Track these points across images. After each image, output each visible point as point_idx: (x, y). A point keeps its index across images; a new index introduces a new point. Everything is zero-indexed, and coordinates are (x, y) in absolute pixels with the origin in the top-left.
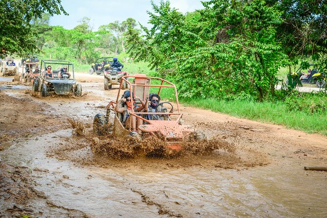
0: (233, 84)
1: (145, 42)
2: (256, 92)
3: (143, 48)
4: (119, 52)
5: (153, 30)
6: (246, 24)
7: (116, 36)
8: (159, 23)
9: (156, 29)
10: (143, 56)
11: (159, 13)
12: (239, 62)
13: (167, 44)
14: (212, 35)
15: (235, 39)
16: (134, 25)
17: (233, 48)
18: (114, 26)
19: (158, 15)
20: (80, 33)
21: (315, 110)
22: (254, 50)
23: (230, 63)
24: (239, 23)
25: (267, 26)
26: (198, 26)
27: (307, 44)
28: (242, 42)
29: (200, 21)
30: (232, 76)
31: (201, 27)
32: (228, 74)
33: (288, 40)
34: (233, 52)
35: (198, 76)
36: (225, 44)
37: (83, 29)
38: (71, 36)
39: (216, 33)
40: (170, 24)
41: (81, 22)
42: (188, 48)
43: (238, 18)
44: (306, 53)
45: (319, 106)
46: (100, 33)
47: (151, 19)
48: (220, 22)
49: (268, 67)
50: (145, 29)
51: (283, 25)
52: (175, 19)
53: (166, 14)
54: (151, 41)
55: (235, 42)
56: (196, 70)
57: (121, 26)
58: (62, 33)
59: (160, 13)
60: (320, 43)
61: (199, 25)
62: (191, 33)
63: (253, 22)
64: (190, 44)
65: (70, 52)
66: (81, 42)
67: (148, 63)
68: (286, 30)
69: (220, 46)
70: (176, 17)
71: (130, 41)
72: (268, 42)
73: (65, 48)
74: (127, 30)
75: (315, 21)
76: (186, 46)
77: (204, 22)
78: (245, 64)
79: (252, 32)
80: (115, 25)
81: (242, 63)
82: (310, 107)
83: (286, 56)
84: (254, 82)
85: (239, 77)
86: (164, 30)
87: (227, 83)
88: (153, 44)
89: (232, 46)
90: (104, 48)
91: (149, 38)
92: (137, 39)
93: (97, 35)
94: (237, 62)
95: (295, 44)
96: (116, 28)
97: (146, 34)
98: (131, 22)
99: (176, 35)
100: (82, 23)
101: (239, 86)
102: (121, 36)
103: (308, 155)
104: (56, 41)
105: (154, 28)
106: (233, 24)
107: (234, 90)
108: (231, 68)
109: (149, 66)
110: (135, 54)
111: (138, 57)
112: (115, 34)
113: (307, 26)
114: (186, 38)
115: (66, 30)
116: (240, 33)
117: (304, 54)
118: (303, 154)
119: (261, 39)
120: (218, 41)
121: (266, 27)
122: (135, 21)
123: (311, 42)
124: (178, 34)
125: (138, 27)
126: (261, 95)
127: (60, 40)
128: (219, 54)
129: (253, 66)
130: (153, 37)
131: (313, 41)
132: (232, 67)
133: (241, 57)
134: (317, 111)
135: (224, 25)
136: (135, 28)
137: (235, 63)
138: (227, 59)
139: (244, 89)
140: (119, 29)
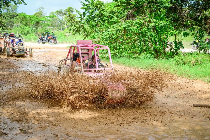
0: (138, 48)
1: (79, 22)
2: (154, 53)
3: (78, 25)
4: (63, 29)
5: (84, 14)
6: (146, 7)
7: (61, 19)
8: (88, 8)
9: (86, 13)
10: (78, 30)
11: (88, 2)
12: (142, 33)
13: (94, 23)
14: (123, 15)
15: (139, 17)
16: (72, 11)
17: (138, 23)
18: (59, 13)
19: (87, 3)
20: (37, 17)
21: (194, 64)
22: (152, 24)
23: (136, 34)
24: (141, 7)
25: (160, 8)
27: (187, 20)
28: (143, 19)
29: (115, 7)
30: (137, 43)
31: (116, 11)
32: (135, 41)
33: (174, 18)
34: (138, 26)
35: (115, 43)
36: (132, 21)
37: (40, 14)
38: (31, 20)
39: (126, 14)
40: (95, 9)
41: (38, 10)
42: (108, 25)
43: (141, 3)
44: (187, 26)
45: (197, 61)
46: (50, 17)
47: (82, 6)
48: (128, 6)
49: (161, 36)
50: (79, 13)
51: (170, 8)
52: (98, 6)
53: (92, 3)
54: (83, 21)
55: (139, 19)
56: (113, 39)
57: (64, 12)
58: (25, 18)
59: (89, 2)
60: (196, 19)
61: (115, 9)
62: (109, 14)
63: (151, 6)
64: (108, 23)
65: (30, 30)
66: (38, 23)
67: (81, 35)
68: (173, 12)
69: (129, 22)
70: (100, 4)
71: (69, 21)
72: (161, 19)
73: (27, 27)
74: (67, 15)
76: (106, 24)
77: (118, 8)
79: (150, 13)
81: (144, 33)
82: (192, 62)
83: (173, 28)
84: (152, 46)
85: (142, 43)
86: (91, 13)
87: (134, 48)
88: (84, 23)
89: (137, 21)
90: (54, 27)
91: (82, 19)
92: (74, 20)
95: (179, 21)
96: (61, 14)
97: (80, 16)
98: (70, 9)
99: (99, 17)
100: (39, 11)
101: (142, 49)
102: (64, 19)
104: (21, 23)
105: (85, 12)
106: (137, 8)
107: (139, 51)
108: (137, 37)
109: (82, 37)
110: (73, 30)
111: (74, 32)
112: (60, 17)
113: (186, 8)
114: (106, 18)
115: (27, 16)
116: (142, 13)
117: (185, 27)
119: (156, 17)
120: (127, 18)
121: (159, 9)
122: (73, 9)
123: (190, 19)
124: (101, 16)
125: (75, 13)
126: (157, 54)
127: (24, 22)
128: (129, 28)
129: (151, 35)
130: (85, 18)
131: (191, 18)
132: (138, 36)
133: (143, 30)
134: (196, 64)
135: (132, 8)
136: (73, 13)
137: (139, 34)
138: (134, 31)
139: (145, 51)
140: (63, 14)
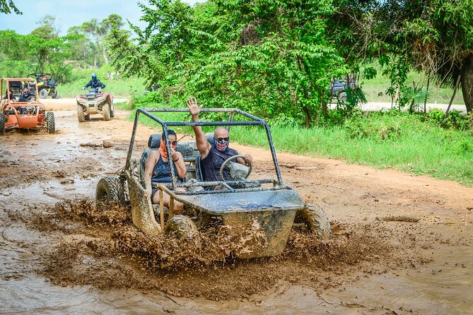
0: (268, 104)
1: (138, 49)
2: (301, 114)
3: (135, 57)
4: (99, 65)
5: (148, 31)
6: (283, 16)
7: (94, 42)
8: (157, 19)
9: (152, 28)
10: (135, 69)
11: (155, 5)
12: (274, 71)
13: (170, 51)
14: (234, 34)
15: (269, 39)
16: (119, 24)
17: (267, 52)
18: (90, 27)
19: (154, 8)
20: (42, 40)
21: (386, 136)
22: (296, 52)
23: (263, 74)
24: (273, 15)
25: (313, 18)
26: (214, 23)
27: (372, 43)
28: (277, 42)
29: (216, 14)
30: (265, 93)
31: (217, 23)
32: (260, 89)
33: (343, 37)
34: (267, 57)
35: (217, 94)
36: (253, 47)
37: (44, 33)
38: (27, 45)
39: (240, 31)
40: (172, 21)
41: (41, 23)
42: (201, 55)
43: (271, 8)
44: (370, 54)
45: (392, 129)
46: (70, 38)
47: (144, 14)
48: (244, 16)
49: (317, 77)
50: (137, 30)
51: (335, 16)
52: (180, 14)
53: (165, 7)
54: (145, 47)
55: (269, 43)
56: (213, 86)
57: (100, 27)
58: (13, 40)
59: (158, 5)
60: (389, 40)
61: (215, 20)
62: (203, 33)
63: (293, 13)
64: (202, 49)
65: (27, 68)
66: (43, 52)
67: (143, 80)
68: (340, 23)
69: (247, 50)
70: (181, 10)
71: (116, 47)
72: (316, 42)
73: (19, 63)
74: (109, 32)
75: (381, 9)
76: (197, 52)
77: (222, 17)
78: (283, 74)
79: (292, 28)
80: (91, 25)
81: (280, 73)
82: (380, 132)
83: (341, 59)
84: (298, 99)
85: (277, 93)
86: (164, 30)
87: (260, 103)
88: (149, 50)
89: (265, 49)
90: (78, 60)
91: (143, 43)
92: (126, 45)
93: (66, 42)
94: (272, 72)
95: (354, 43)
96: (93, 29)
97: (138, 37)
98: (115, 20)
99: (181, 37)
100: (44, 24)
101: (276, 107)
102: (102, 41)
103: (381, 201)
104: (6, 52)
105: (149, 28)
106: (264, 18)
107: (270, 112)
108: (264, 81)
109: (144, 84)
110: (124, 67)
111: (127, 71)
112: (92, 38)
113: (370, 17)
114: (196, 41)
115: (20, 36)
116: (274, 29)
117: (367, 57)
118: (373, 200)
119: (305, 37)
120: (243, 41)
121: (311, 20)
122: (121, 18)
123: (377, 39)
124: (185, 35)
125: (126, 27)
126: (309, 118)
127: (12, 51)
128: (248, 63)
129: (295, 77)
130: (149, 40)
131: (379, 38)
132: (266, 79)
133: (278, 65)
134: (389, 137)
135: (252, 18)
136: (122, 28)
137: (269, 74)
138: (258, 68)
139: (283, 110)
140: (98, 32)
